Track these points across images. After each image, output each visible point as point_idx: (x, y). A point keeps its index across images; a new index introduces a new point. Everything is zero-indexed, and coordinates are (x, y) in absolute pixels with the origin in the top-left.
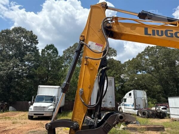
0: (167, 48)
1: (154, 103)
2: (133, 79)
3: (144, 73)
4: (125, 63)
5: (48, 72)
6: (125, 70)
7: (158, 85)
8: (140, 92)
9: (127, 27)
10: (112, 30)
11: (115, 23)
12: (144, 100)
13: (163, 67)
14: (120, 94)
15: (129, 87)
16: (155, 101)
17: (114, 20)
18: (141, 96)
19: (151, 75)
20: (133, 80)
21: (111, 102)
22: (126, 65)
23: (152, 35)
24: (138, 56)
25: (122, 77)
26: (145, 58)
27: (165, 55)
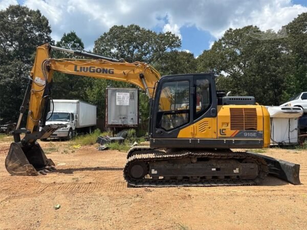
5: (68, 78)
21: (132, 119)
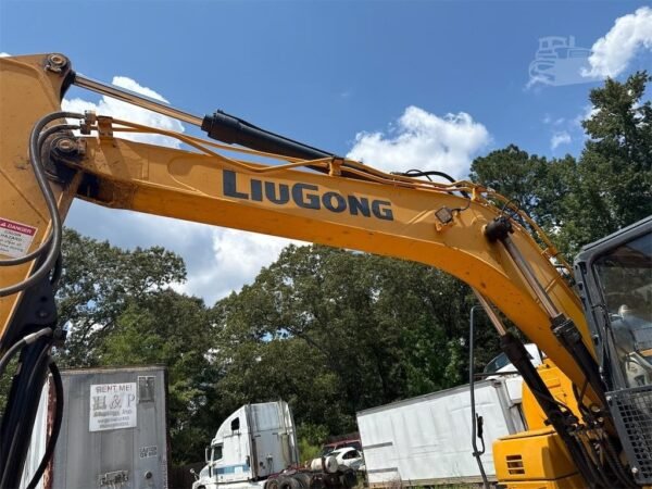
0: (343, 251)
1: (320, 439)
2: (248, 361)
3: (285, 335)
4: (220, 303)
6: (220, 330)
7: (329, 373)
8: (272, 410)
9: (156, 162)
10: (84, 164)
11: (99, 142)
12: (284, 437)
13: (338, 311)
14: (203, 426)
15: (234, 395)
16: (322, 432)
17: (95, 129)
18: (274, 424)
19: (302, 342)
20: (245, 367)
21: (149, 476)
22: (221, 311)
23: (250, 197)
24: (260, 280)
25: (208, 357)
26: (283, 285)
27: (339, 273)
